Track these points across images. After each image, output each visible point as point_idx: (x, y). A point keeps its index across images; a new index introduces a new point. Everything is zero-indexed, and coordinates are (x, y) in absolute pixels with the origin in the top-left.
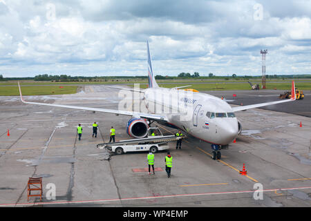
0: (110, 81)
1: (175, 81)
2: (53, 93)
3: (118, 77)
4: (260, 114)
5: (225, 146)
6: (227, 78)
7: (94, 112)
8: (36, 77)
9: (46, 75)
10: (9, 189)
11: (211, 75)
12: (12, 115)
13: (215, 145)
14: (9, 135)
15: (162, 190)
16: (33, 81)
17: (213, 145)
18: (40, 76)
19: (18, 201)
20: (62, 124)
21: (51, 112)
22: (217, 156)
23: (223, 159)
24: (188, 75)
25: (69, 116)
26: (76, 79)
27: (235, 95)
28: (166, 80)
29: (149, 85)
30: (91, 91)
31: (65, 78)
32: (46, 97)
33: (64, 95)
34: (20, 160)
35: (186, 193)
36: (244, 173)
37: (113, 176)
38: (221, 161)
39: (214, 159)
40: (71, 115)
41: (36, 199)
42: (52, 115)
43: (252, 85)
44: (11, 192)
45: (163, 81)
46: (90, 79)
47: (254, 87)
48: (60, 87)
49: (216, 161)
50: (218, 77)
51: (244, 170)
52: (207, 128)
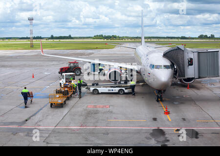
2: (97, 48)
18: (97, 35)
24: (206, 36)
38: (161, 103)
51: (167, 111)
52: (149, 76)
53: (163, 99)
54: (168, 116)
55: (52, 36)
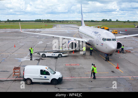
0: (69, 23)
1: (99, 23)
2: (41, 28)
3: (74, 21)
4: (135, 40)
5: (111, 55)
6: (125, 22)
7: (53, 37)
8: (36, 20)
9: (40, 20)
10: (7, 71)
11: (117, 20)
12: (20, 37)
13: (106, 54)
14: (15, 47)
15: (76, 75)
16: (34, 22)
17: (105, 54)
18: (37, 20)
19: (9, 77)
20: (41, 42)
21: (38, 36)
22: (107, 59)
23: (110, 61)
24: (106, 20)
25: (45, 38)
26: (53, 21)
27: (126, 30)
28: (96, 23)
29: (81, 25)
30: (59, 27)
31: (48, 21)
32: (38, 30)
33: (46, 29)
34: (16, 59)
35: (87, 77)
36: (118, 68)
37: (56, 67)
38: (109, 62)
39: (106, 61)
40: (47, 38)
41: (17, 77)
42: (38, 38)
43: (135, 26)
44: (7, 73)
45: (94, 23)
46: (60, 21)
47: (136, 27)
48: (46, 25)
49: (106, 62)
50: (120, 22)
51: (118, 66)
52: (102, 46)
53: (110, 59)
54: (119, 69)
55: (8, 20)
